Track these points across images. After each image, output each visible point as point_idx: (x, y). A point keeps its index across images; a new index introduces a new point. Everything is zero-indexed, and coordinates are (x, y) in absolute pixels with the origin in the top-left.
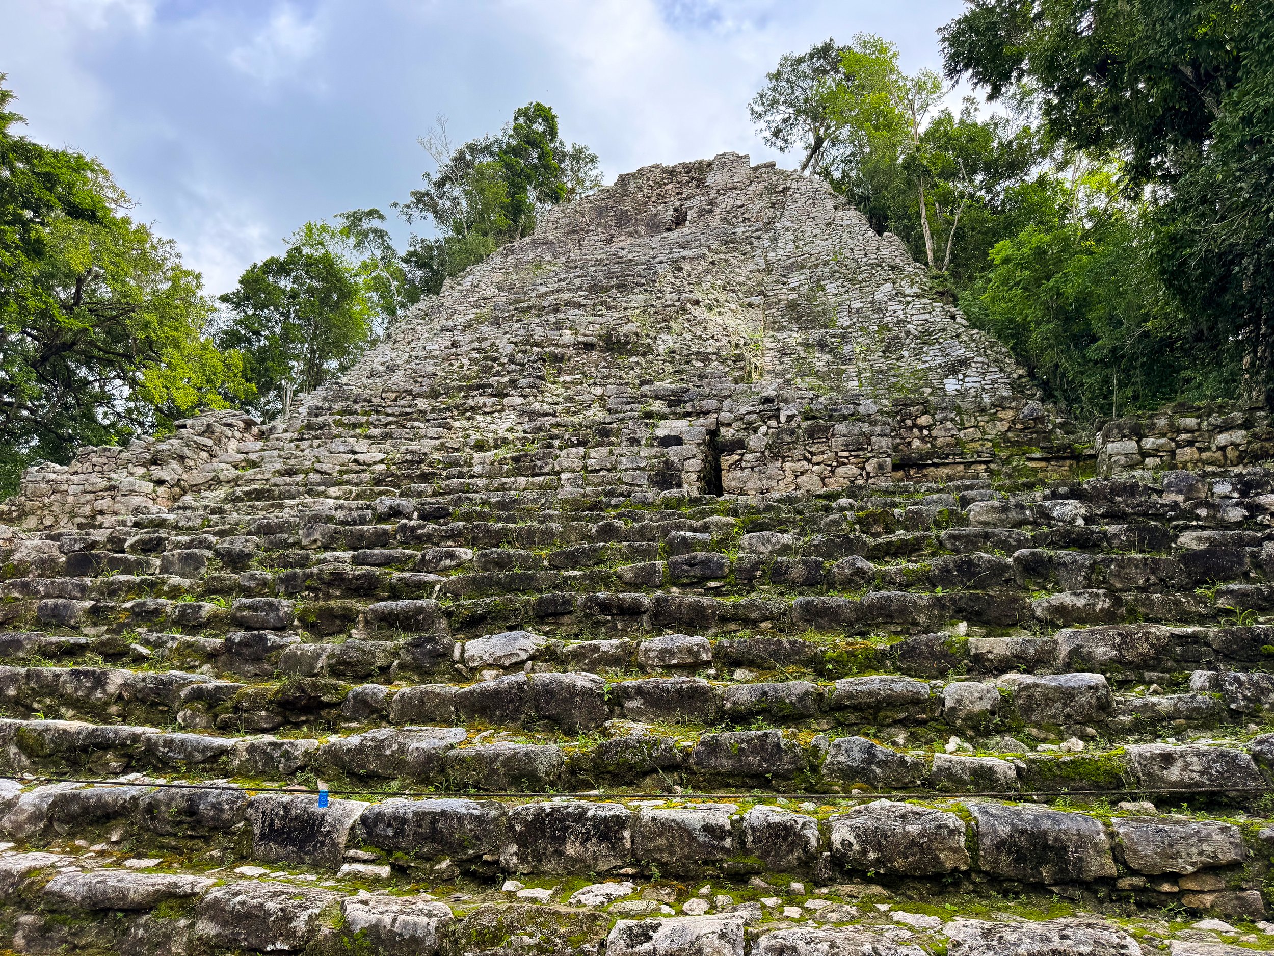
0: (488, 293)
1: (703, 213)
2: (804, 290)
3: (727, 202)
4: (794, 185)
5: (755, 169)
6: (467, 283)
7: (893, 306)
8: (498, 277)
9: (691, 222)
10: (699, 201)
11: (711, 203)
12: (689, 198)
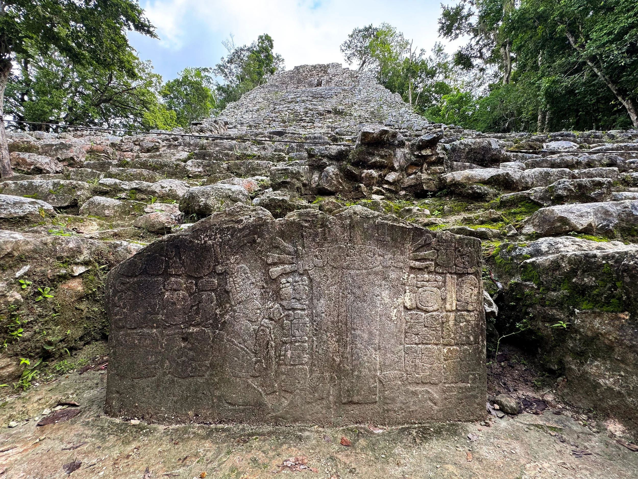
0: (260, 101)
1: (328, 82)
2: (376, 107)
3: (336, 79)
4: (360, 75)
5: (344, 69)
6: (251, 96)
7: (406, 115)
8: (263, 95)
9: (324, 85)
10: (326, 78)
11: (331, 79)
12: (322, 76)
